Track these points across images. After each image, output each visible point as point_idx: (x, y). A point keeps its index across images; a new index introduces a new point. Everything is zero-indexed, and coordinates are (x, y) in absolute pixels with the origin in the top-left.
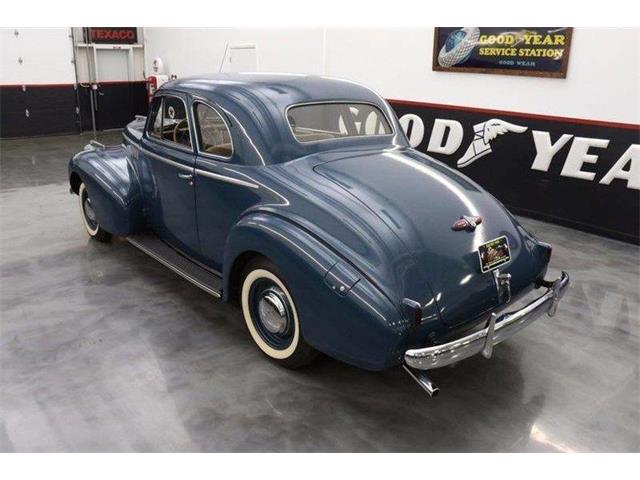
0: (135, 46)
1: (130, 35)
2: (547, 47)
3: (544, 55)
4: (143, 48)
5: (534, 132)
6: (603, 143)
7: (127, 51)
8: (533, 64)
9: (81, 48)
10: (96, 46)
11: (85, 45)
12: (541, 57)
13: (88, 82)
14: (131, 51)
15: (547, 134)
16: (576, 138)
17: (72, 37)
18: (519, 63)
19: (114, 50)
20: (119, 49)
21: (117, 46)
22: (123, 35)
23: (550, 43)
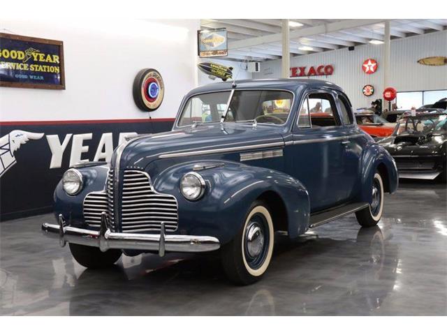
2: (49, 64)
3: (48, 71)
5: (48, 136)
6: (89, 136)
8: (42, 78)
12: (47, 73)
15: (57, 136)
16: (74, 136)
18: (31, 77)
23: (51, 61)
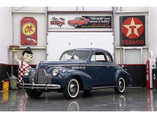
0: (144, 47)
1: (142, 42)
4: (148, 48)
7: (140, 49)
9: (117, 49)
10: (124, 48)
11: (119, 47)
13: (120, 64)
14: (142, 50)
17: (114, 44)
19: (133, 49)
20: (136, 49)
21: (135, 47)
22: (138, 42)
